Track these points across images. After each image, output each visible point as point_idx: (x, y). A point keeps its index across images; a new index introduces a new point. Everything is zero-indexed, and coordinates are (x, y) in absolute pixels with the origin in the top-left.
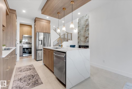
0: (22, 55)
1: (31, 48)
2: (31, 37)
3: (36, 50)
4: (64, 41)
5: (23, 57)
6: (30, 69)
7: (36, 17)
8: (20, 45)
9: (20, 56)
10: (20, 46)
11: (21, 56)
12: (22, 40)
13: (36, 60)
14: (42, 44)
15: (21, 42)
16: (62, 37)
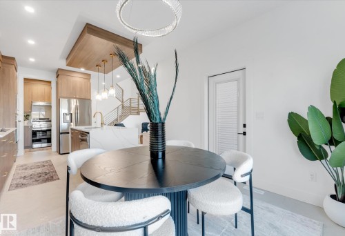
0: (29, 145)
1: (50, 130)
2: (50, 107)
3: (60, 133)
4: (131, 114)
5: (32, 150)
6: (44, 166)
7: (59, 69)
8: (26, 125)
9: (26, 147)
10: (25, 127)
11: (28, 147)
12: (31, 112)
13: (60, 154)
14: (71, 122)
15: (27, 117)
16: (127, 104)
